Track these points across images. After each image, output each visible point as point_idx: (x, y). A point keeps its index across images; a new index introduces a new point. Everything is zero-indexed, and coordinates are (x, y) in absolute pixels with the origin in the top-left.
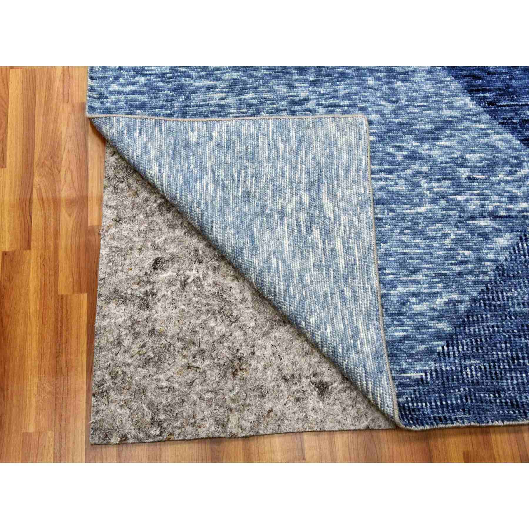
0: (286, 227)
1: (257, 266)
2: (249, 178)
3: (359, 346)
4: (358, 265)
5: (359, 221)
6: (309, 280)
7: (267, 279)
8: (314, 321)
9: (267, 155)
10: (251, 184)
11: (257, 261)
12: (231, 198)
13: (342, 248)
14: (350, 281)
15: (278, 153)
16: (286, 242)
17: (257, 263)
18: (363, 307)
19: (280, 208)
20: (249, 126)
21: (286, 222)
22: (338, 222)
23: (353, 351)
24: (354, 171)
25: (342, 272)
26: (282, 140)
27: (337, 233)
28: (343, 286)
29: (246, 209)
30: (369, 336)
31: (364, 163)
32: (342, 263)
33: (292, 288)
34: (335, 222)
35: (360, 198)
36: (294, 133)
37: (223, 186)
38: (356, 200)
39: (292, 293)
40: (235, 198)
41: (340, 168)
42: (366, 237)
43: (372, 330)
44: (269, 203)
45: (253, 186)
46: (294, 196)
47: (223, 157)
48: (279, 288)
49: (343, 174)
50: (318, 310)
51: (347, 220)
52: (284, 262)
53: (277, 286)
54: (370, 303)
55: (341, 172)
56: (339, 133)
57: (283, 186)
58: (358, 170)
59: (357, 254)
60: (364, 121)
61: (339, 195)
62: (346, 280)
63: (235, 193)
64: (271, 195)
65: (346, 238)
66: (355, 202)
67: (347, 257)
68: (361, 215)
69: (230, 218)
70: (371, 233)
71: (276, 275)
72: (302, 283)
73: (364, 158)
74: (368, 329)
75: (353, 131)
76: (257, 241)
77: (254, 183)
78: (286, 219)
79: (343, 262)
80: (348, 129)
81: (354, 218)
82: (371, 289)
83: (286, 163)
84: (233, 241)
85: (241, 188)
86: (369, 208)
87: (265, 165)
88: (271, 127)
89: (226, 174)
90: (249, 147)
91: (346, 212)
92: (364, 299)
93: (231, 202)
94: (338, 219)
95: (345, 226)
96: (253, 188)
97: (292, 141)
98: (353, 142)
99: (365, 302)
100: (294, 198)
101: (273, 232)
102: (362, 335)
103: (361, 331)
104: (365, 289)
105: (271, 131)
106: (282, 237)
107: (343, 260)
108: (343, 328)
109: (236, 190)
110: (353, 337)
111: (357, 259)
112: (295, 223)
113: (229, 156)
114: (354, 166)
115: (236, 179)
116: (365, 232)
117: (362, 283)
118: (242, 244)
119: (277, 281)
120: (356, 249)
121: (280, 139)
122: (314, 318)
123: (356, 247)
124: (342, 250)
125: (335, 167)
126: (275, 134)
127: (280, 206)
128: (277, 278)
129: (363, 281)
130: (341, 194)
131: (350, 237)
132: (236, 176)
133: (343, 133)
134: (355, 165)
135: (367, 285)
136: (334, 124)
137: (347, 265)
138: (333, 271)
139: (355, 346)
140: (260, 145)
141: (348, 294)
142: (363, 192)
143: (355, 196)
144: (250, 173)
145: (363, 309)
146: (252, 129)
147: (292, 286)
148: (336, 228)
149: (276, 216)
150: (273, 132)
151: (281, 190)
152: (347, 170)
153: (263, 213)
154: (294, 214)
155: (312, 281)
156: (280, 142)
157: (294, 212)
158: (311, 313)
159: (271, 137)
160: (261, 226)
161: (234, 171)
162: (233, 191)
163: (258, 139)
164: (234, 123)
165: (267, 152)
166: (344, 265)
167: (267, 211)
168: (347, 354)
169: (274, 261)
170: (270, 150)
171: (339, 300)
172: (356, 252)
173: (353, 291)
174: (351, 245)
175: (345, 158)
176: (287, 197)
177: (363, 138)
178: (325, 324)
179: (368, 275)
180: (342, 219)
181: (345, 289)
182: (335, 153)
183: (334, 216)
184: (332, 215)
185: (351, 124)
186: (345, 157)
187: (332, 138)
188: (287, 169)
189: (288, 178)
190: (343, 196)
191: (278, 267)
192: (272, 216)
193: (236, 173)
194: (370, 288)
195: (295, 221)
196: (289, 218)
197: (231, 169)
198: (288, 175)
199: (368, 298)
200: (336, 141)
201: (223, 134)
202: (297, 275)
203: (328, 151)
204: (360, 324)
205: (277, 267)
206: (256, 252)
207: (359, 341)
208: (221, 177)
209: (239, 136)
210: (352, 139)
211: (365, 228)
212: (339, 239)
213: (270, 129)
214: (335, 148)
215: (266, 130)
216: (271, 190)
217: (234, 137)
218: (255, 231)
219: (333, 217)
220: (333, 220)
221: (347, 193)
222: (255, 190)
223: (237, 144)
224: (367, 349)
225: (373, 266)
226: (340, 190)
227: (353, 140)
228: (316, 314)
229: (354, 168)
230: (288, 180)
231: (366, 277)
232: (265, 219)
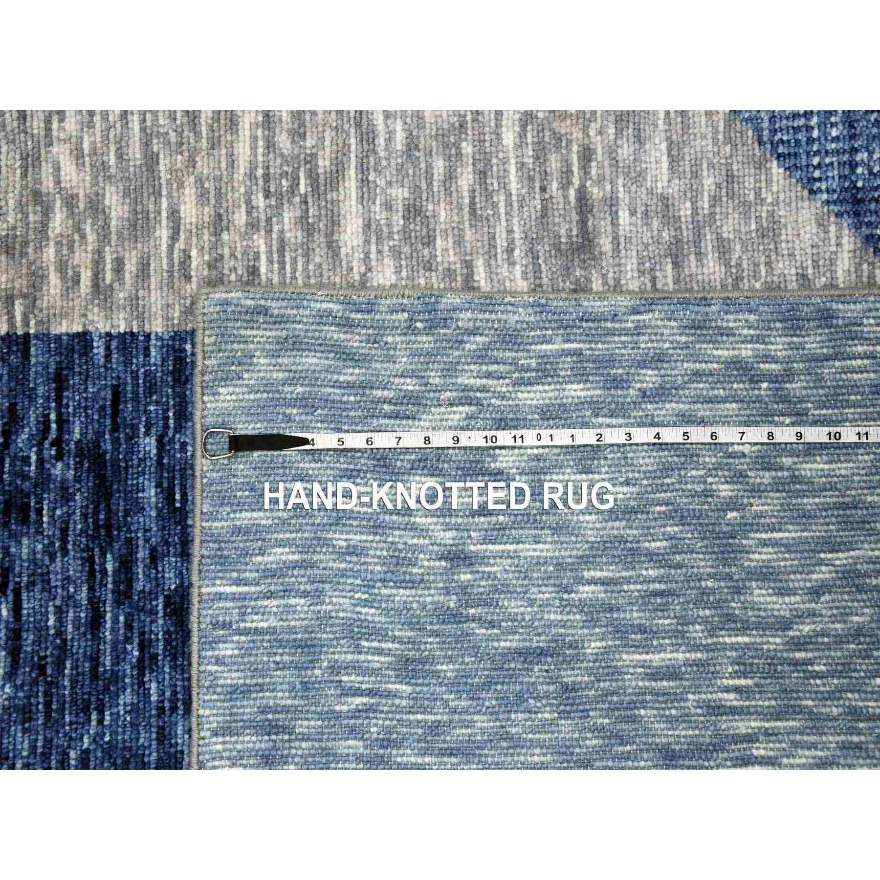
0: (490, 547)
1: (604, 644)
2: (362, 657)
3: (774, 366)
4: (581, 345)
5: (474, 332)
6: (625, 489)
7: (635, 615)
8: (726, 487)
9: (302, 601)
10: (380, 652)
11: (593, 645)
12: (420, 717)
13: (540, 388)
14: (620, 371)
15: (294, 565)
16: (529, 550)
17: (599, 644)
18: (678, 338)
19: (444, 563)
20: (219, 661)
21: (479, 547)
22: (478, 394)
23: (788, 385)
24: (349, 336)
25: (598, 392)
26: (262, 552)
27: (503, 398)
28: (631, 391)
29: (447, 669)
30: (745, 332)
31: (331, 305)
32: (575, 391)
33: (653, 544)
34: (478, 403)
35: (419, 325)
36: (244, 514)
37: (386, 743)
38: (425, 338)
39: (665, 543)
40: (418, 704)
41: (342, 378)
42: (516, 317)
43: (731, 321)
44: (431, 597)
45: (384, 645)
46: (412, 519)
47: (304, 745)
48: (654, 582)
49: (357, 371)
50: (701, 473)
51: (472, 367)
52: (585, 561)
53: (652, 587)
54: (669, 319)
55: (352, 374)
56: (246, 376)
57: (385, 553)
58: (347, 325)
59: (555, 347)
60: (217, 296)
61: (410, 385)
62: (617, 383)
63: (404, 703)
64: (408, 592)
65: (517, 375)
66: (426, 342)
67: (562, 373)
68: (460, 324)
69: (482, 721)
70: (506, 300)
71: (625, 587)
72: (633, 511)
73: (318, 305)
74: (730, 332)
75: (243, 332)
76: (539, 642)
77: (375, 644)
78: (472, 548)
79: (575, 386)
80: (236, 346)
81: (468, 346)
82: (639, 313)
83: (327, 542)
84: (547, 716)
85: (391, 686)
86: (445, 300)
87: (330, 607)
88: (221, 589)
89: (353, 732)
90: (278, 659)
91: (451, 370)
92: (662, 335)
93: (431, 718)
94: (472, 394)
95: (489, 375)
96: (390, 645)
97: (264, 522)
98: (274, 333)
99: (666, 332)
100: (418, 520)
101: (504, 589)
102: (746, 352)
103: (736, 352)
104: (638, 330)
105: (234, 589)
106: (516, 561)
107: (569, 387)
108: (734, 405)
109: (397, 701)
110: (754, 380)
111: (567, 346)
112: (482, 519)
113: (302, 726)
114: (335, 336)
115: (365, 700)
116: (504, 317)
117: (623, 338)
118: (552, 688)
119: (639, 587)
120: (544, 347)
121: (259, 559)
122: (721, 487)
123: (539, 347)
124: (547, 387)
125: (337, 391)
126: (242, 576)
127: (437, 564)
128: (632, 587)
129: (620, 335)
130: (408, 381)
131: (514, 363)
132: (358, 700)
133: (246, 361)
134: (333, 333)
135: (630, 325)
136: (221, 390)
137: (580, 376)
138: (597, 416)
139: (774, 379)
140: (272, 622)
141: (650, 378)
142: (406, 315)
143: (413, 338)
144: (350, 657)
145: (684, 339)
146: (227, 650)
147: (647, 544)
148: (493, 401)
149: (463, 577)
150: (239, 582)
151: (398, 557)
152: (347, 356)
153: (456, 617)
154: (460, 520)
155: (627, 483)
156: (266, 559)
157: (453, 521)
158: (708, 493)
159: (253, 589)
160: (492, 624)
161: (345, 708)
162: (399, 710)
163: (257, 632)
164: (208, 712)
165: (293, 601)
166: (582, 386)
167: (452, 605)
168: (795, 403)
169: (586, 591)
170: (287, 592)
171: (667, 406)
172: (550, 347)
173: (642, 364)
174: (533, 363)
175: (315, 360)
176: (415, 541)
177: (263, 302)
178: (730, 456)
179: (606, 320)
180: (472, 381)
181: (639, 385)
182: (300, 389)
183: (463, 405)
184: (461, 408)
185: (223, 335)
186: (311, 360)
187: (259, 395)
188: (340, 539)
189: (364, 537)
190: (413, 375)
191: (603, 582)
192: (464, 589)
193: (350, 700)
194: (638, 317)
195: (476, 519)
196: (470, 537)
197: (339, 716)
198: (358, 537)
199: (659, 323)
200: (268, 386)
201: (239, 747)
202: (617, 524)
203: (295, 411)
204: (719, 352)
205: (603, 584)
206: (570, 647)
207: (762, 366)
208: (361, 750)
209: (245, 691)
210: (262, 335)
211: (493, 316)
212: (520, 395)
213: (228, 590)
214: (287, 389)
215: (230, 604)
216: (394, 591)
217: (248, 709)
218: (508, 644)
219: (466, 408)
220: (473, 408)
221: (403, 361)
222: (394, 639)
223: (268, 698)
224: (778, 346)
225: (586, 303)
226: (397, 380)
227: (269, 333)
228: (710, 480)
229: (342, 336)
230: (371, 538)
231: (609, 325)
232: (472, 611)
